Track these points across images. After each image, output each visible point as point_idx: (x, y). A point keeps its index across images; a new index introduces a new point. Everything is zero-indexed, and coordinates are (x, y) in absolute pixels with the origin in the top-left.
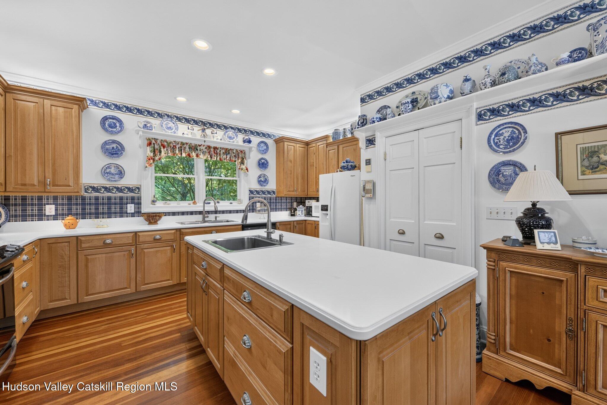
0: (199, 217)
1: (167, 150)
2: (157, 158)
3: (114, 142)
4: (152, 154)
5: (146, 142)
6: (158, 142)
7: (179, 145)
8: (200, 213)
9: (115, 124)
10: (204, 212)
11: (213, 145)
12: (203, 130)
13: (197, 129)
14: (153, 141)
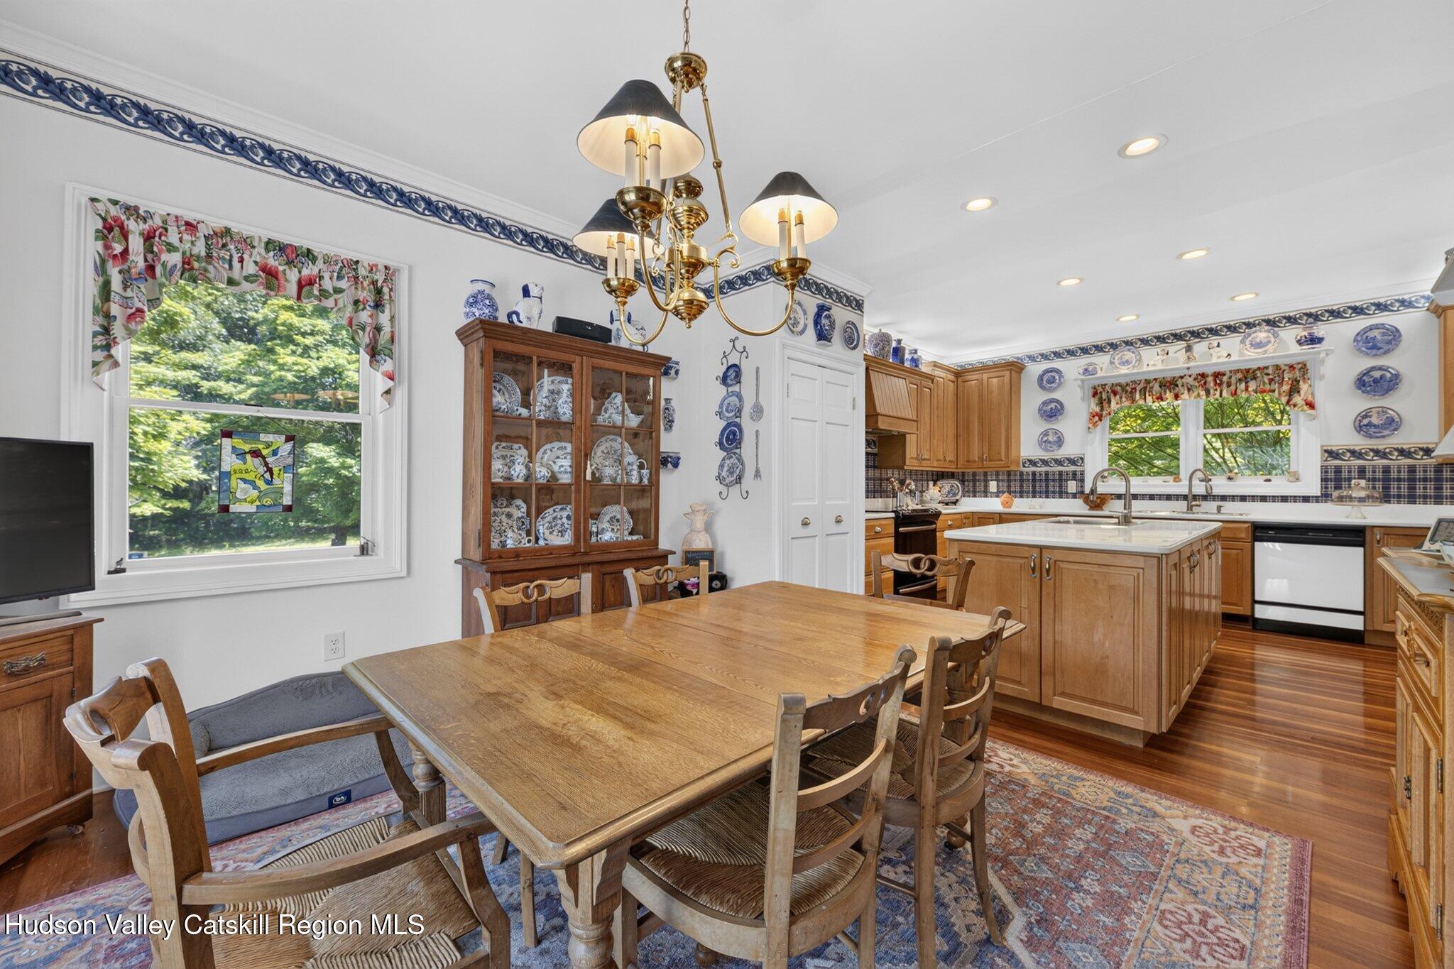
0: (1183, 505)
1: (1121, 398)
2: (1104, 413)
3: (1052, 401)
4: (1097, 409)
5: (1091, 393)
6: (1108, 388)
7: (1142, 385)
8: (1185, 497)
9: (1054, 377)
10: (1190, 497)
11: (1210, 371)
12: (1189, 349)
13: (1177, 348)
14: (1100, 389)
